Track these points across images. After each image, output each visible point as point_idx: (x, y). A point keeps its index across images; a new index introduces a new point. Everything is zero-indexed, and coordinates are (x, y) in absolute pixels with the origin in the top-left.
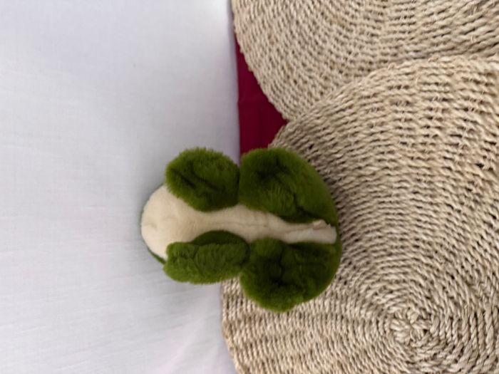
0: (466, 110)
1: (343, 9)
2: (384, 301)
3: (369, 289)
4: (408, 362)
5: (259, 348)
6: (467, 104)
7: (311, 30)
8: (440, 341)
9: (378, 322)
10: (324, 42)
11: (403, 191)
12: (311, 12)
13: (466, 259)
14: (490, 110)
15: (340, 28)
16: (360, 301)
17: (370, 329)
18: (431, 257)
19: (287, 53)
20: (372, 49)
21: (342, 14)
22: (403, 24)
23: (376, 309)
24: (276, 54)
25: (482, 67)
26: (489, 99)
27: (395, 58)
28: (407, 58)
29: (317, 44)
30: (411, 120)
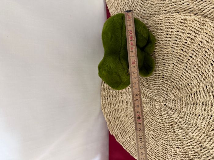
0: (178, 32)
2: (152, 96)
3: (148, 92)
4: (160, 115)
5: (113, 113)
6: (178, 30)
7: (132, 2)
8: (169, 108)
9: (150, 102)
10: (136, 6)
11: (160, 59)
13: (178, 81)
14: (186, 32)
15: (141, 2)
16: (145, 96)
17: (148, 105)
18: (167, 81)
20: (151, 10)
23: (150, 98)
24: (120, 10)
25: (183, 17)
26: (185, 28)
27: (159, 13)
28: (162, 13)
29: (134, 7)
30: (162, 35)
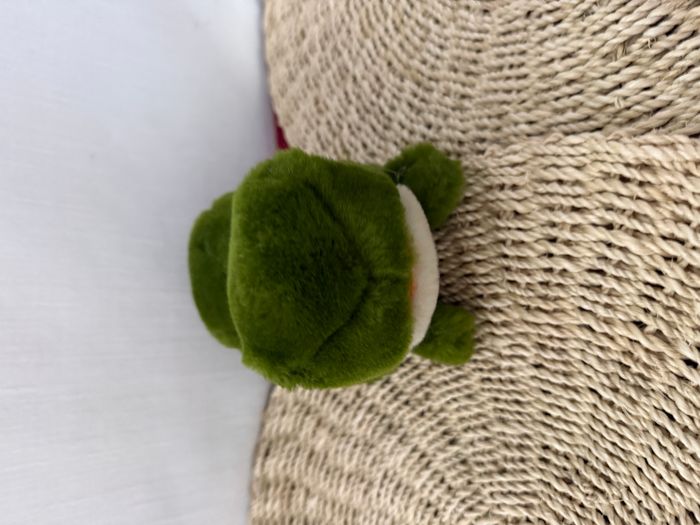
0: (610, 227)
1: (418, 56)
6: (610, 217)
7: (373, 91)
10: (393, 108)
11: (520, 362)
12: (374, 62)
13: (628, 489)
14: (650, 229)
15: (415, 87)
18: (569, 482)
19: (341, 127)
20: (461, 121)
21: (416, 63)
22: (508, 78)
25: (631, 153)
26: (646, 209)
27: (498, 135)
28: (516, 135)
29: (382, 112)
30: (523, 242)
